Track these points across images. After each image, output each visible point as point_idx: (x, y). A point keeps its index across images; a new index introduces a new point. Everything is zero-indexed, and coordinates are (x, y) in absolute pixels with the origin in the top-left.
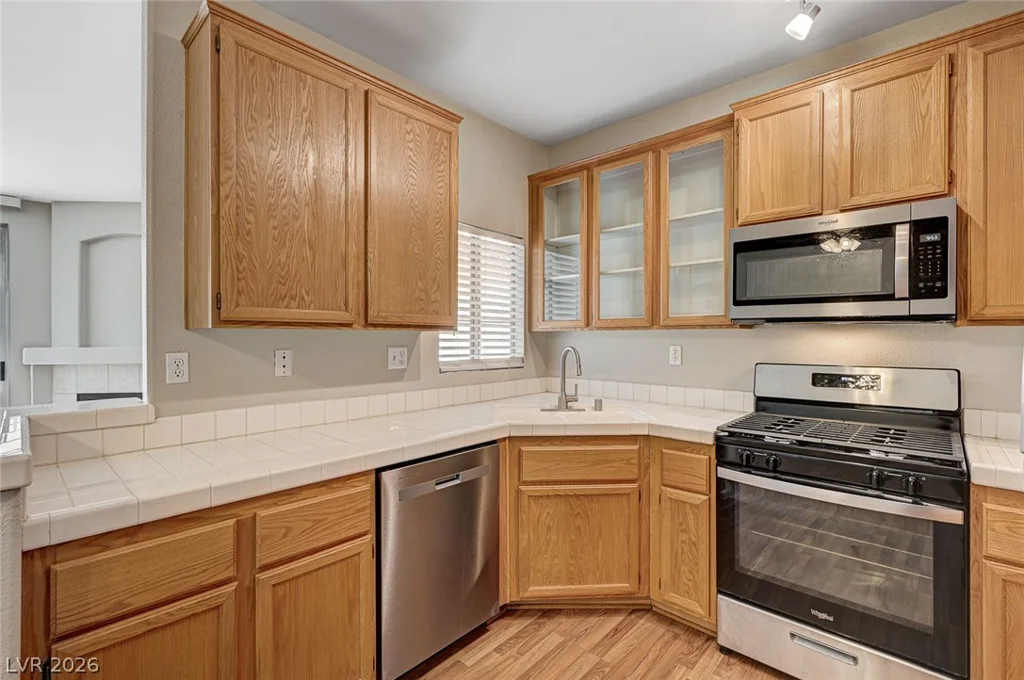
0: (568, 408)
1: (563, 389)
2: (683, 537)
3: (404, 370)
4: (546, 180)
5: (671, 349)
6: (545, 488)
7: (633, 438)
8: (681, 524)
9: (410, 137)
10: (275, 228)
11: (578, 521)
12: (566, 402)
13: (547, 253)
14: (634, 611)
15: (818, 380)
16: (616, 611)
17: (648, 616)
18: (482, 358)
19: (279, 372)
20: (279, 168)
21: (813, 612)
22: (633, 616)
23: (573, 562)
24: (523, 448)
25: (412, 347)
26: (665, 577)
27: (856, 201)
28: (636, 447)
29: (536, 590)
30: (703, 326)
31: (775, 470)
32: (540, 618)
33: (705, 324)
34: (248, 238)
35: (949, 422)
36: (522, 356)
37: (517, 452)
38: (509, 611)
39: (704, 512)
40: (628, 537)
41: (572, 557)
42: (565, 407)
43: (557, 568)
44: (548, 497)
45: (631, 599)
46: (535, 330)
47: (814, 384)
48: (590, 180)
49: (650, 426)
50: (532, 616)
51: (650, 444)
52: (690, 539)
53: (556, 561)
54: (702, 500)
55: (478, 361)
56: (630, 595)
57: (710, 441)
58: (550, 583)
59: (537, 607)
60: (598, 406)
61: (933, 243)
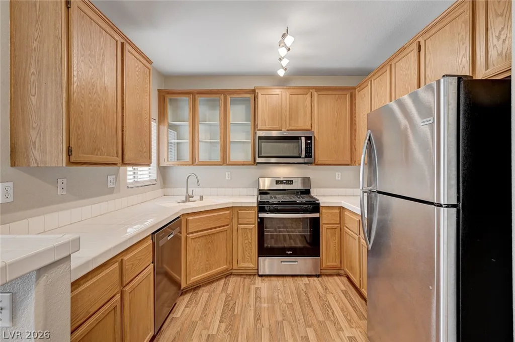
0: (189, 201)
1: (187, 192)
2: (246, 241)
3: (114, 188)
4: (168, 94)
5: (226, 173)
6: (194, 234)
7: (227, 209)
8: (245, 237)
9: (137, 69)
10: (91, 111)
11: (210, 245)
12: (188, 198)
13: (169, 130)
14: (226, 277)
15: (277, 182)
16: (219, 279)
17: (232, 276)
18: (139, 180)
19: (60, 192)
20: (93, 78)
21: (287, 252)
22: (227, 278)
23: (208, 263)
24: (188, 218)
25: (117, 174)
26: (240, 258)
27: (291, 128)
28: (229, 212)
29: (194, 279)
30: (243, 165)
31: (276, 211)
32: (194, 291)
33: (243, 164)
34: (82, 116)
35: (308, 192)
36: (156, 178)
37: (185, 220)
38: (184, 293)
39: (254, 231)
40: (226, 247)
41: (207, 261)
42: (188, 200)
43: (202, 267)
44: (199, 237)
45: (227, 271)
46: (161, 165)
47: (276, 184)
48: (194, 100)
49: (233, 203)
50: (190, 292)
51: (233, 210)
52: (249, 241)
53: (201, 264)
54: (254, 227)
55: (137, 182)
56: (227, 270)
57: (256, 205)
58: (199, 274)
59: (190, 288)
60: (201, 198)
61: (309, 143)
